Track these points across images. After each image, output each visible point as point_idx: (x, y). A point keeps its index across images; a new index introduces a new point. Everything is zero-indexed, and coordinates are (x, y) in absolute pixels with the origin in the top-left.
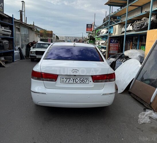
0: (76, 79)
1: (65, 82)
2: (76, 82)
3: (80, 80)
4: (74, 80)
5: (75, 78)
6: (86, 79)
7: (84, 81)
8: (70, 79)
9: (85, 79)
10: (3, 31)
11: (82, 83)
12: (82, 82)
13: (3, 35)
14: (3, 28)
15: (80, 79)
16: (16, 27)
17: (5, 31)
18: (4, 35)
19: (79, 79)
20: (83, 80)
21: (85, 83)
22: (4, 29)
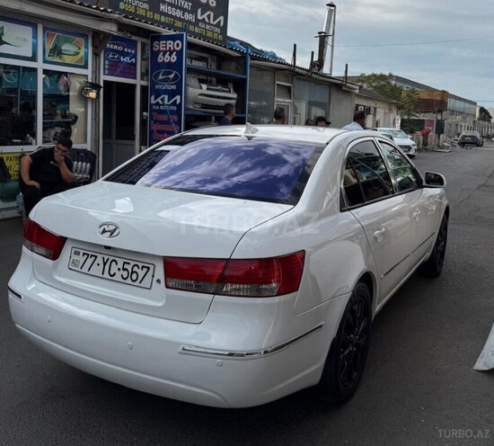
0: (114, 263)
1: (79, 269)
2: (112, 273)
3: (124, 269)
4: (105, 264)
5: (111, 258)
6: (143, 267)
7: (134, 276)
8: (96, 257)
9: (140, 265)
10: (201, 95)
11: (129, 281)
12: (131, 277)
13: (202, 108)
14: (204, 86)
15: (126, 266)
16: (278, 82)
17: (211, 96)
18: (205, 106)
19: (120, 262)
20: (133, 272)
21: (137, 283)
22: (208, 89)
